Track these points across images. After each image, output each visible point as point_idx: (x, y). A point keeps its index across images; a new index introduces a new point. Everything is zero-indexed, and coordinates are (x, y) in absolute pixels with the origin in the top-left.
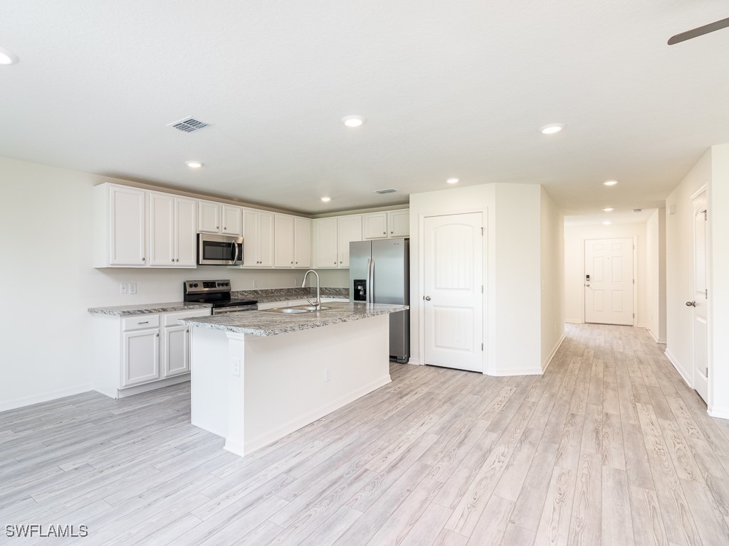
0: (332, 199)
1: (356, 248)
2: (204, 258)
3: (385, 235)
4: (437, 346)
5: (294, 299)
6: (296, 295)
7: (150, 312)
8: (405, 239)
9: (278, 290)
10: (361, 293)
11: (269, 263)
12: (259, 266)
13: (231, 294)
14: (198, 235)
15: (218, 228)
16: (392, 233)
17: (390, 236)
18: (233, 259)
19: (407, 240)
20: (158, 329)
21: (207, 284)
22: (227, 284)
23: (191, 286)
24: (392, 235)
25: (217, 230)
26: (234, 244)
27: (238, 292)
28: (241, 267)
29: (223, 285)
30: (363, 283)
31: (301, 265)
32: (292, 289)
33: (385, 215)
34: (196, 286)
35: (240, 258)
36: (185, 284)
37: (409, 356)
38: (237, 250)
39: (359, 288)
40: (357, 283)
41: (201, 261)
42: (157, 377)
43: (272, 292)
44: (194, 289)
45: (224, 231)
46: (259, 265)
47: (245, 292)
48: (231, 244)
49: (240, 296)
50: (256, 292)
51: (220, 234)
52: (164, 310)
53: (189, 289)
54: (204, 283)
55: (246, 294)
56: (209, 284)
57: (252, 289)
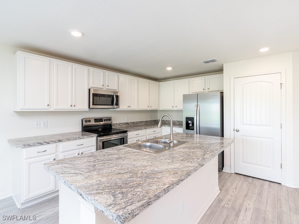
0: (173, 68)
1: (187, 98)
2: (93, 104)
3: (204, 91)
4: (244, 162)
5: (150, 128)
6: (150, 125)
7: (48, 143)
8: (221, 92)
9: (140, 122)
10: (190, 125)
11: (135, 107)
13: (112, 125)
14: (89, 90)
15: (103, 85)
16: (208, 89)
17: (207, 91)
18: (112, 104)
19: (222, 93)
20: (55, 155)
21: (96, 120)
22: (110, 119)
23: (86, 121)
24: (209, 90)
25: (102, 87)
26: (113, 95)
27: (116, 124)
28: (118, 109)
29: (107, 120)
30: (192, 119)
31: (154, 108)
32: (148, 121)
33: (204, 78)
34: (90, 121)
35: (117, 104)
36: (82, 120)
37: (223, 166)
38: (115, 99)
39: (189, 122)
40: (188, 119)
41: (91, 106)
42: (54, 189)
43: (137, 123)
44: (88, 123)
45: (107, 87)
46: (129, 108)
47: (121, 123)
48: (112, 95)
49: (118, 126)
50: (127, 123)
51: (105, 89)
52: (60, 141)
53: (84, 124)
54: (95, 119)
55: (121, 125)
56: (98, 120)
57: (125, 122)
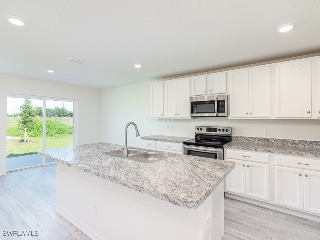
2: (192, 112)
12: (249, 117)
22: (226, 130)
23: (198, 129)
27: (242, 137)
29: (223, 130)
34: (201, 129)
35: (222, 111)
38: (216, 105)
44: (199, 132)
45: (210, 93)
48: (222, 100)
50: (267, 140)
52: (157, 140)
53: (196, 131)
54: (207, 128)
55: (253, 140)
56: (211, 129)
57: (261, 137)
